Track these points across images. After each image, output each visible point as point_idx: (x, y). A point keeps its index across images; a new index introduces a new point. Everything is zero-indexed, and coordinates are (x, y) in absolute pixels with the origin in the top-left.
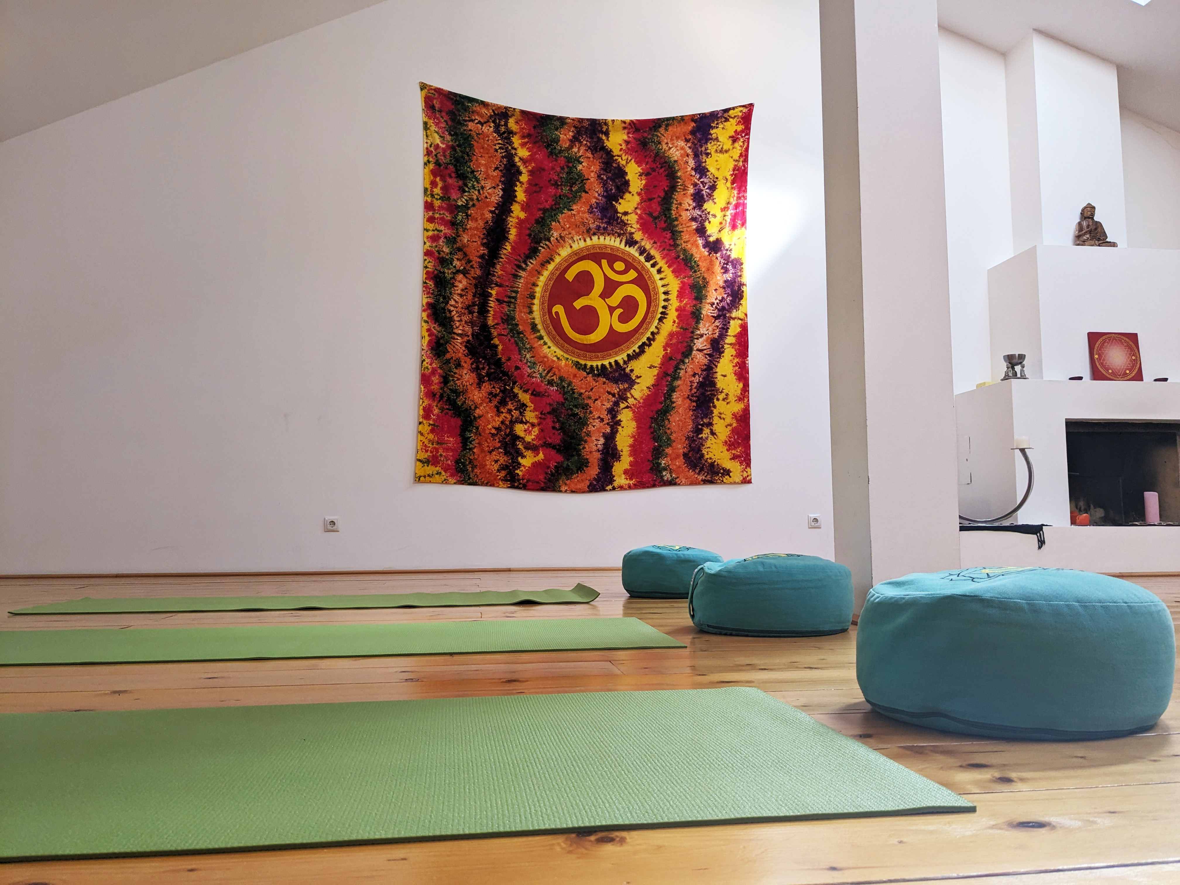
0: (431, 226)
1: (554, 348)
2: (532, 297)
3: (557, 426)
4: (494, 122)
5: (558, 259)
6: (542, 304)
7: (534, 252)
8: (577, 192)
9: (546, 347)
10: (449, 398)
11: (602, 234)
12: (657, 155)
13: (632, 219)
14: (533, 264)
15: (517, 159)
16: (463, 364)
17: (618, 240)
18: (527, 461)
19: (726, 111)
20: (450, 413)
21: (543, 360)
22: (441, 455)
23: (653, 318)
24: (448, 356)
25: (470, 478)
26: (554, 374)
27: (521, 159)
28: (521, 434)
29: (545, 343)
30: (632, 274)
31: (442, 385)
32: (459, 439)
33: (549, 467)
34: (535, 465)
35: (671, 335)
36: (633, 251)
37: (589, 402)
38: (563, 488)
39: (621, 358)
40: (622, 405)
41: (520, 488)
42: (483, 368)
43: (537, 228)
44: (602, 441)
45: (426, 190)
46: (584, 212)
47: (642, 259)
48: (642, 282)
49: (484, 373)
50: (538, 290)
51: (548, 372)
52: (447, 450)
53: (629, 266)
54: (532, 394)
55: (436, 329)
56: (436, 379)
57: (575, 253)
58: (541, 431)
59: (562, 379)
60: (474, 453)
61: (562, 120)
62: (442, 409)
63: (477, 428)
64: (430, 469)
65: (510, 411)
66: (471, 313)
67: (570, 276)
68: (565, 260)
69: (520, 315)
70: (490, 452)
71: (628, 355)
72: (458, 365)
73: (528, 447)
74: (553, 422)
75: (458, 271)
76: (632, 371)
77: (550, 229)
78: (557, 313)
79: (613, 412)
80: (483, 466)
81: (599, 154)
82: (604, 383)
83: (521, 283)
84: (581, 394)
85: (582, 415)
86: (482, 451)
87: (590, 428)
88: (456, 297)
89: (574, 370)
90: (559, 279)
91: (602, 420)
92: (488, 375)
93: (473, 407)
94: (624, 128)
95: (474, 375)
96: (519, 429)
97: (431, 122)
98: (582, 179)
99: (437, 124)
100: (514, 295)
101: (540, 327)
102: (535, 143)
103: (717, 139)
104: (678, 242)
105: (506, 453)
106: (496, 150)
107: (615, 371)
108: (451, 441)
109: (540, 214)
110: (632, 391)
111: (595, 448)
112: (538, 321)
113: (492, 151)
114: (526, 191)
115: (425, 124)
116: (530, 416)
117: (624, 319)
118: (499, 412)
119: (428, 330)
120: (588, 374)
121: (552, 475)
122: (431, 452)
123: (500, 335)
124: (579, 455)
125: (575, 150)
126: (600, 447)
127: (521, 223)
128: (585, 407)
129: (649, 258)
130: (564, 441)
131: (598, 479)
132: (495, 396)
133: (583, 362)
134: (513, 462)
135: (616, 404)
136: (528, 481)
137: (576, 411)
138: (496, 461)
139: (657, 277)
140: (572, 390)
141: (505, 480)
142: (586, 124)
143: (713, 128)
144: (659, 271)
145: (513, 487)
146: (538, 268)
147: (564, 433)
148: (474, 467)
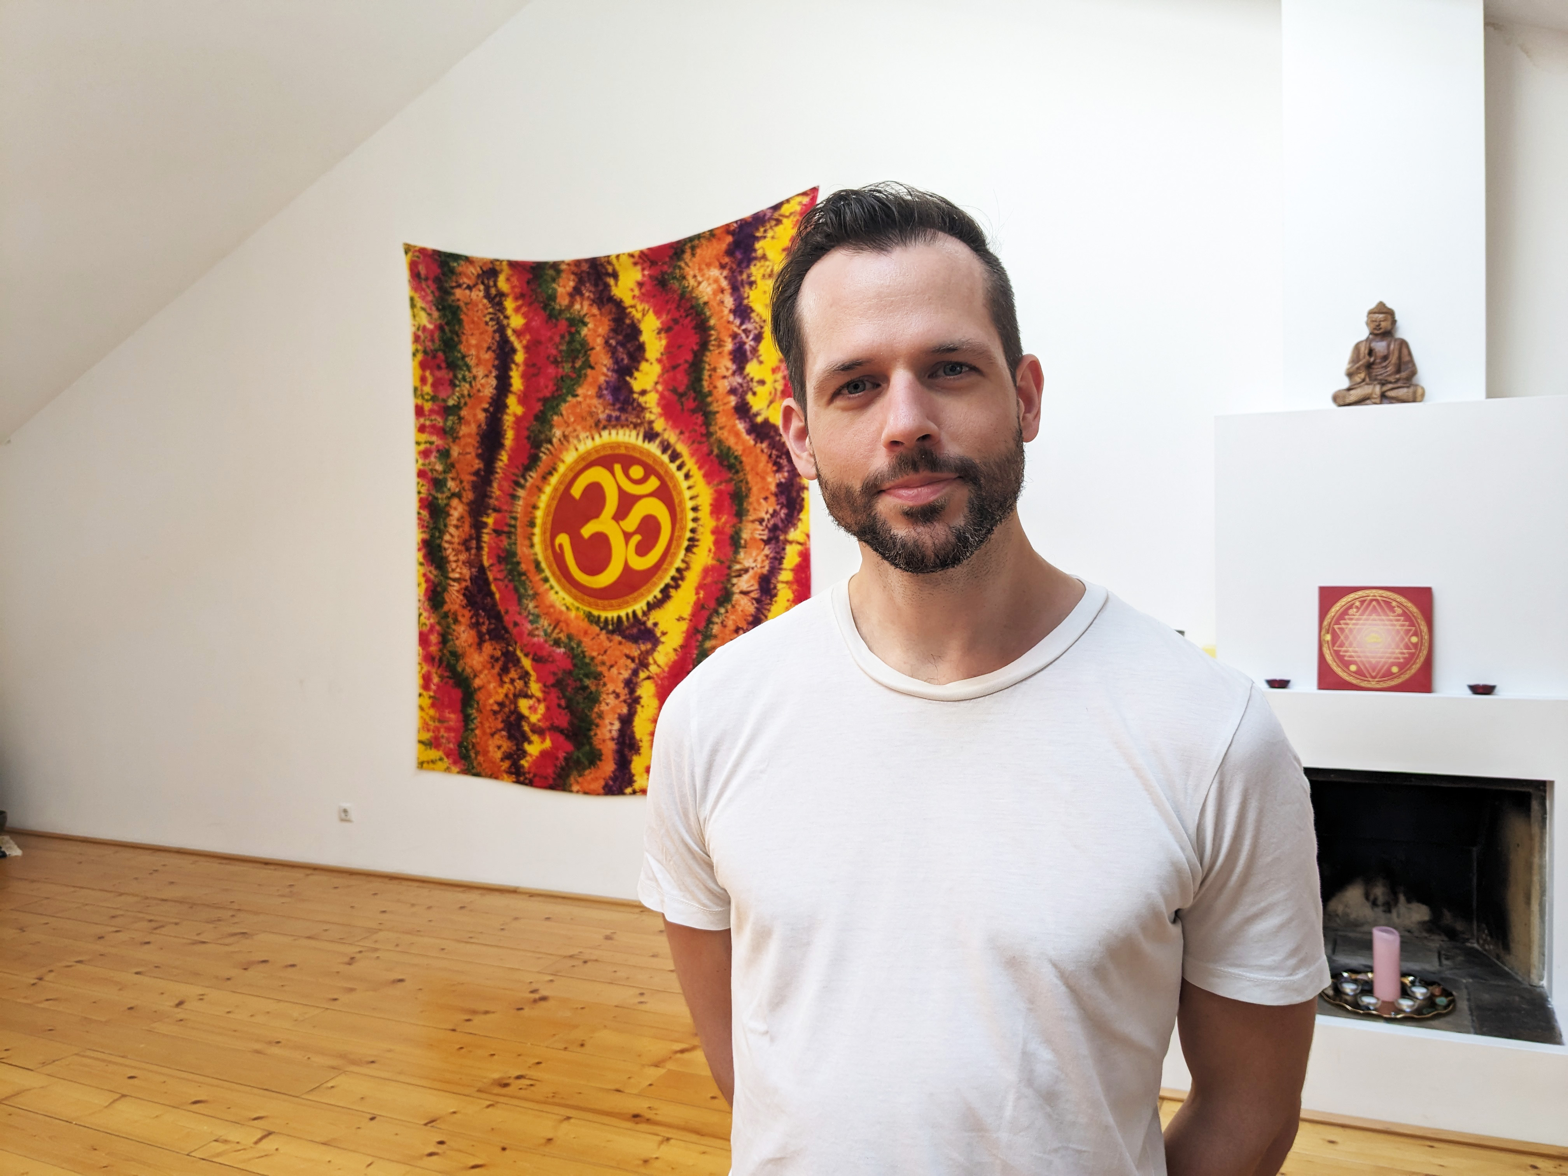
0: (424, 437)
1: (562, 594)
2: (532, 524)
3: (563, 703)
4: (483, 283)
5: (562, 468)
6: (544, 533)
7: (533, 461)
8: (582, 368)
9: (552, 592)
10: (449, 664)
11: (614, 427)
12: (682, 296)
13: (651, 401)
14: (533, 476)
15: (509, 332)
16: (460, 618)
17: (634, 433)
18: (535, 748)
19: (777, 207)
20: (451, 682)
21: (549, 611)
22: (443, 737)
23: (679, 546)
24: (446, 608)
25: (473, 768)
26: (561, 631)
27: (515, 331)
28: (525, 711)
29: (552, 588)
30: (653, 483)
31: (441, 646)
32: (461, 716)
33: (557, 759)
34: (544, 754)
35: (706, 571)
37: (603, 669)
38: (575, 788)
39: (639, 606)
40: (642, 675)
41: (526, 784)
42: (483, 623)
43: (536, 426)
44: (617, 725)
45: (416, 389)
46: (591, 397)
47: (665, 458)
48: (665, 494)
49: (484, 629)
50: (539, 514)
51: (555, 628)
52: (449, 729)
53: (650, 471)
54: (533, 660)
55: (433, 573)
56: (434, 638)
57: (582, 458)
58: (548, 708)
59: (570, 637)
60: (476, 735)
61: (555, 266)
62: (441, 677)
63: (478, 703)
64: (434, 754)
65: (512, 681)
66: (468, 549)
67: (577, 491)
68: (570, 469)
69: (522, 550)
70: (493, 735)
71: (648, 604)
72: (456, 621)
73: (535, 730)
74: (559, 698)
75: (453, 495)
76: (656, 624)
77: (552, 427)
78: (561, 546)
79: (631, 685)
80: (486, 753)
81: (610, 306)
82: (620, 643)
83: (519, 506)
84: (593, 658)
85: (593, 688)
86: (484, 733)
87: (603, 707)
88: (452, 530)
89: (585, 624)
90: (564, 496)
91: (617, 696)
92: (489, 632)
93: (472, 676)
94: (635, 264)
95: (473, 633)
96: (524, 705)
97: (416, 296)
98: (585, 348)
99: (423, 298)
100: (513, 522)
101: (544, 565)
102: (530, 305)
103: (764, 257)
104: (712, 429)
105: (510, 737)
106: (487, 323)
107: (632, 626)
108: (453, 718)
109: (539, 406)
110: (656, 655)
111: (608, 736)
112: (540, 557)
113: (482, 325)
114: (525, 376)
115: (412, 299)
116: (535, 688)
117: (642, 550)
118: (502, 683)
119: (424, 575)
120: (602, 629)
121: (563, 769)
122: (434, 732)
123: (495, 579)
124: (591, 744)
125: (577, 306)
126: (615, 734)
127: (518, 420)
128: (598, 676)
129: (675, 456)
130: (571, 724)
131: (615, 778)
132: (497, 660)
133: (596, 613)
134: (518, 749)
135: (635, 673)
136: (535, 776)
137: (587, 682)
138: (499, 747)
139: (684, 484)
140: (583, 652)
141: (509, 772)
142: (585, 267)
143: (758, 239)
144: (687, 476)
145: (518, 782)
146: (539, 483)
147: (572, 712)
148: (477, 753)
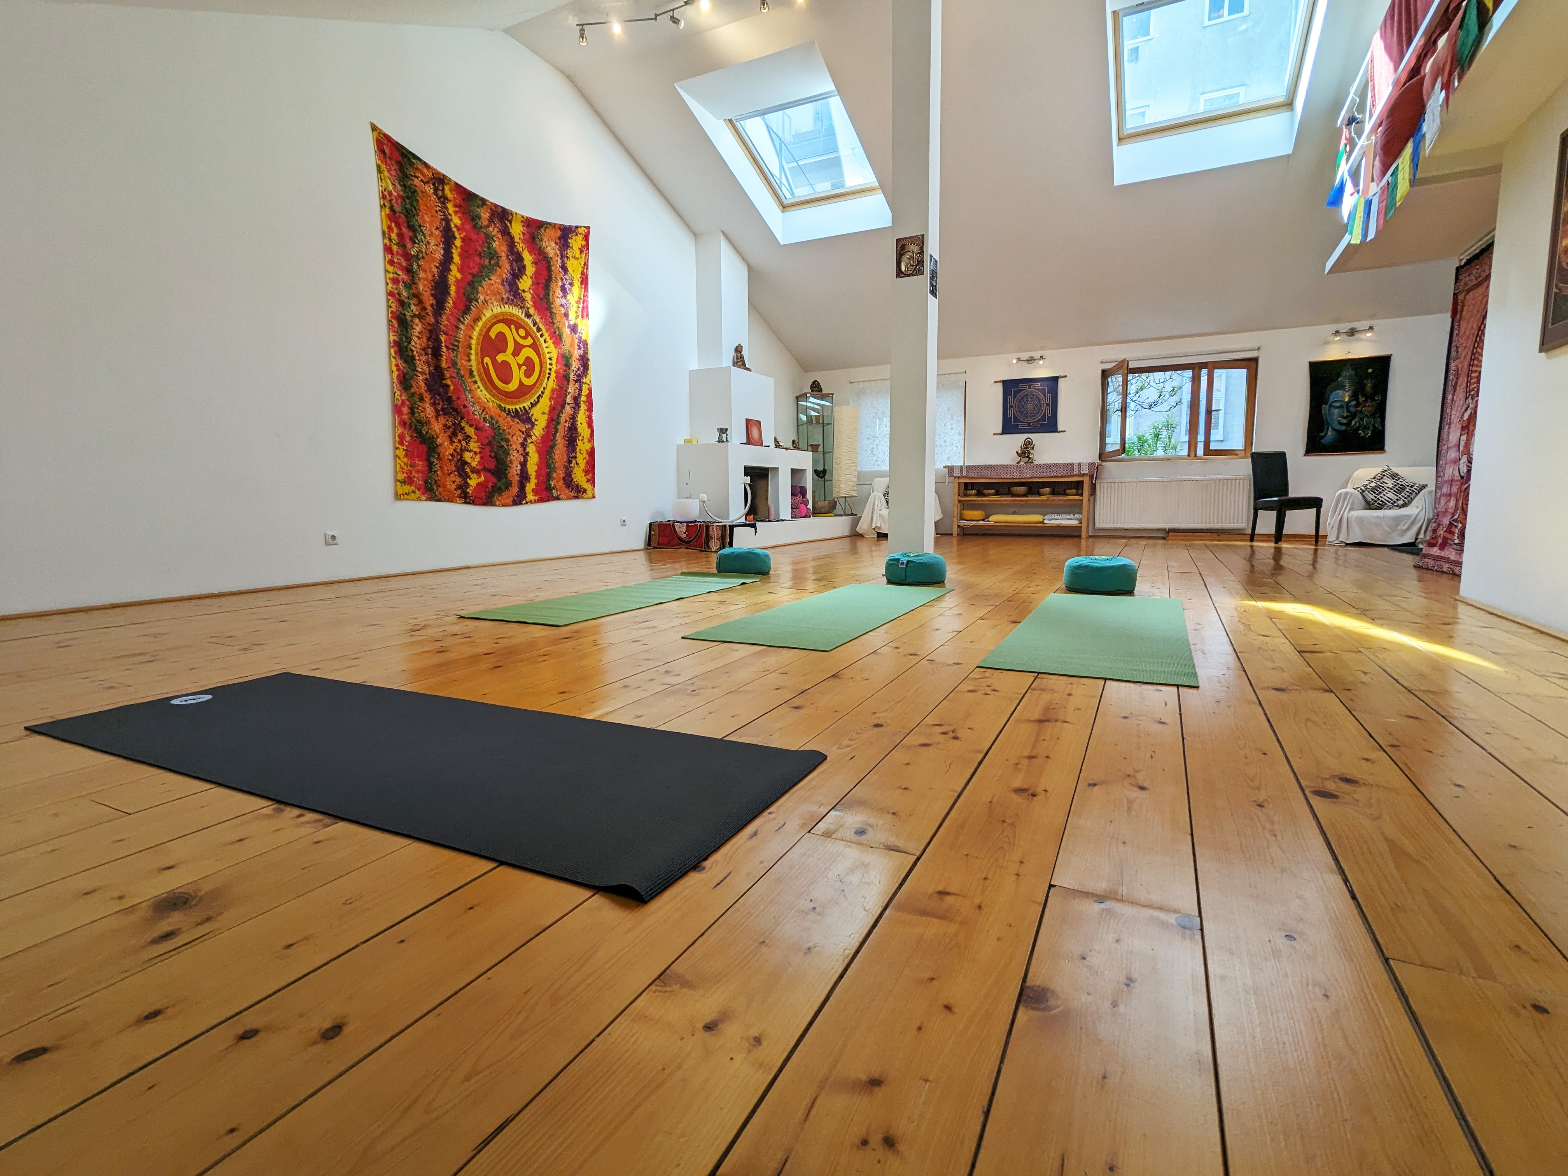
0: (391, 269)
1: (484, 392)
2: (470, 348)
3: (493, 454)
4: (434, 184)
5: (484, 319)
6: (477, 355)
7: (467, 310)
8: (494, 265)
9: (479, 390)
10: (416, 429)
11: (511, 304)
12: (540, 249)
13: (528, 296)
14: (468, 319)
15: (453, 225)
16: (425, 399)
17: (520, 311)
18: (473, 481)
19: (577, 227)
20: (418, 440)
21: (478, 401)
22: (414, 476)
23: (544, 376)
24: (413, 390)
25: (436, 496)
26: (487, 413)
27: (456, 226)
28: (469, 460)
29: (479, 387)
30: (529, 341)
31: (410, 415)
32: (426, 463)
33: (487, 487)
34: (478, 484)
35: (553, 390)
36: (529, 322)
37: (509, 437)
38: (498, 503)
39: (527, 404)
40: (529, 441)
41: (471, 504)
42: (439, 404)
43: (469, 289)
44: (519, 467)
45: (384, 233)
46: (498, 284)
47: (535, 329)
48: (535, 346)
49: (439, 407)
50: (473, 342)
51: (483, 411)
52: (418, 472)
53: (528, 334)
54: (476, 429)
55: (402, 365)
56: (405, 410)
57: (495, 316)
58: (482, 458)
59: (491, 417)
60: (438, 475)
61: (484, 201)
62: (411, 436)
63: (439, 454)
64: (407, 488)
65: (460, 441)
66: (427, 354)
67: (493, 334)
68: (488, 320)
69: (461, 362)
70: (449, 474)
71: (531, 403)
72: (422, 399)
73: (474, 471)
74: (490, 452)
75: (415, 315)
76: (532, 415)
77: (478, 293)
78: (487, 363)
79: (524, 445)
80: (445, 486)
81: (506, 237)
82: (518, 423)
83: (461, 335)
84: (504, 430)
85: (506, 447)
86: (443, 473)
87: (512, 458)
88: (415, 339)
89: (498, 411)
90: (486, 336)
91: (518, 451)
92: (443, 409)
93: (435, 436)
94: (522, 222)
95: (432, 409)
96: (467, 456)
97: (383, 167)
98: (496, 255)
99: (389, 171)
100: (456, 343)
101: (475, 373)
102: (463, 214)
103: (572, 248)
104: (555, 321)
105: (460, 476)
106: (437, 212)
107: (524, 414)
108: (420, 464)
109: (470, 278)
110: (534, 430)
111: (515, 473)
112: (474, 368)
113: (433, 211)
114: (460, 255)
115: (378, 167)
116: (474, 445)
117: (528, 374)
118: (452, 442)
119: (397, 365)
120: (508, 415)
121: (490, 493)
122: (407, 474)
123: (451, 377)
124: (506, 477)
125: (491, 229)
126: (519, 472)
127: (458, 282)
128: (507, 441)
130: (496, 466)
131: (517, 496)
132: (449, 428)
133: (503, 405)
134: (465, 483)
135: (525, 440)
136: (475, 497)
137: (503, 444)
138: (454, 482)
140: (499, 426)
141: (460, 497)
142: (499, 210)
143: (570, 238)
144: (545, 341)
145: (466, 503)
146: (472, 323)
147: (497, 460)
148: (439, 486)
